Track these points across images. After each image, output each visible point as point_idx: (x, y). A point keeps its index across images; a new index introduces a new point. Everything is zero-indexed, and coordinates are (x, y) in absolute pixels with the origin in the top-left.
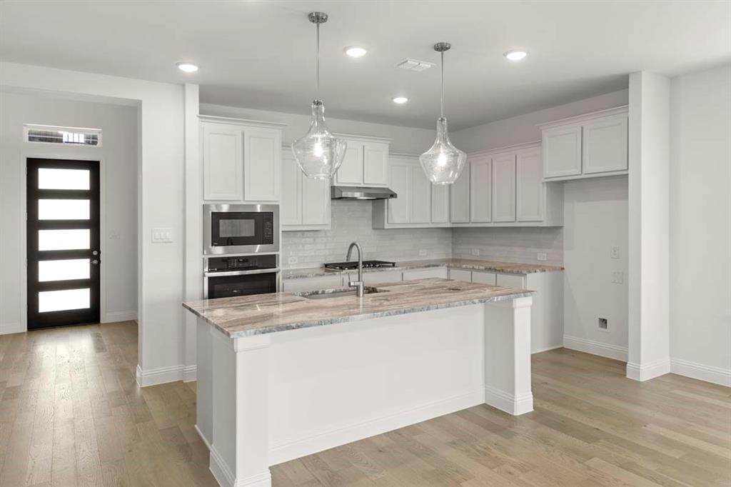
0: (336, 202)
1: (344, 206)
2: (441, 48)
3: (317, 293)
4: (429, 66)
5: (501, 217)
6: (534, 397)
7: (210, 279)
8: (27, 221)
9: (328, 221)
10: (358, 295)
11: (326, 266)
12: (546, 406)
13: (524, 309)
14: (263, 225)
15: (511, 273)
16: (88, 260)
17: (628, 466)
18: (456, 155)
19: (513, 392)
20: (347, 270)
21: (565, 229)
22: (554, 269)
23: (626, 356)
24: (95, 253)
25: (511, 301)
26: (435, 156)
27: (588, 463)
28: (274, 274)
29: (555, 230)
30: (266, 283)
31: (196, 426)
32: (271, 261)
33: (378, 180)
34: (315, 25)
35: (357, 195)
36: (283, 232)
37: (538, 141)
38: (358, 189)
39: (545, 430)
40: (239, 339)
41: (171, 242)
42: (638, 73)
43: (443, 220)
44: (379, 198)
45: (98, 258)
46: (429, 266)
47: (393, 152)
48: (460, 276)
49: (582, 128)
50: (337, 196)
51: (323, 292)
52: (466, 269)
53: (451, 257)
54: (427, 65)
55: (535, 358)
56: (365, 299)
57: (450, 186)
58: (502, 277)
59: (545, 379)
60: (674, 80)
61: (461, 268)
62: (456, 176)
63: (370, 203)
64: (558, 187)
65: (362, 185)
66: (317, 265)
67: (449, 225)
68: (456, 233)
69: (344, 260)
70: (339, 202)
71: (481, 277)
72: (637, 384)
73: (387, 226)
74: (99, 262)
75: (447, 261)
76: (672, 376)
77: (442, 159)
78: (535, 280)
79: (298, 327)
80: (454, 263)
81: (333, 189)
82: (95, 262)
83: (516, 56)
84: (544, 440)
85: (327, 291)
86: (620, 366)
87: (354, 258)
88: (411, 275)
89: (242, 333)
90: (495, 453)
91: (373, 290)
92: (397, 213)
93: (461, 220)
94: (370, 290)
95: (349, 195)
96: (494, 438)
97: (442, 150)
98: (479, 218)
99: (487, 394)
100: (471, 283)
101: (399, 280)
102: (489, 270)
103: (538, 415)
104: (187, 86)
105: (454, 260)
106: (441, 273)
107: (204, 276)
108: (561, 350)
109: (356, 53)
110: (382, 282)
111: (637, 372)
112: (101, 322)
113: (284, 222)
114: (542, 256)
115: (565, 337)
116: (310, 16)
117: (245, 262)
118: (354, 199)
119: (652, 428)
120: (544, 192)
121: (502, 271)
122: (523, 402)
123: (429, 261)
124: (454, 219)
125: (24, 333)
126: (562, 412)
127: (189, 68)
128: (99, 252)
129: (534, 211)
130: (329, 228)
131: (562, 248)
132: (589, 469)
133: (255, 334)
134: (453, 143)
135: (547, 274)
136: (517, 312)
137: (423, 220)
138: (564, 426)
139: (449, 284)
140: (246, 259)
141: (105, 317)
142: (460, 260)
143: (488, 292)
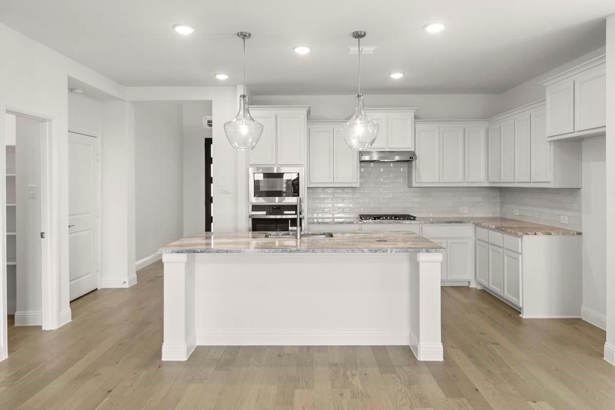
0: (363, 165)
2: (359, 35)
7: (253, 220)
9: (357, 179)
11: (360, 216)
15: (511, 233)
21: (582, 190)
29: (575, 192)
33: (404, 144)
36: (309, 188)
38: (380, 152)
41: (230, 193)
43: (480, 180)
49: (574, 82)
50: (362, 159)
53: (498, 216)
54: (370, 48)
61: (481, 226)
63: (407, 165)
65: (387, 150)
67: (487, 185)
73: (415, 184)
81: (360, 153)
84: (411, 384)
92: (425, 174)
107: (250, 217)
108: (579, 322)
109: (303, 51)
115: (583, 308)
116: (238, 35)
117: (279, 209)
120: (551, 152)
121: (505, 231)
124: (491, 179)
130: (358, 185)
131: (580, 211)
137: (455, 178)
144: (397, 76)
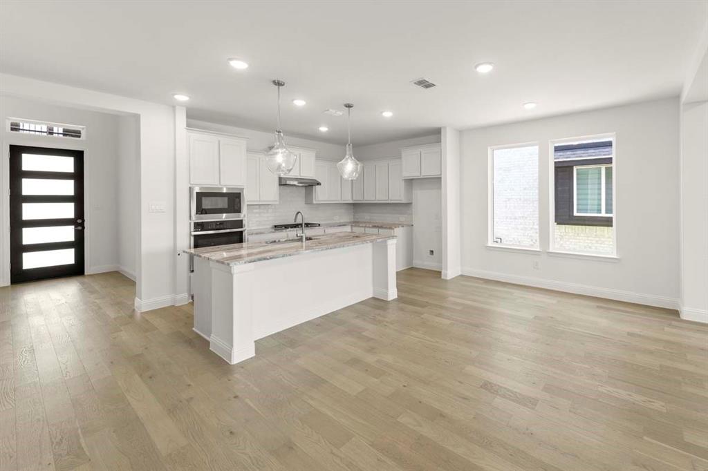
0: (282, 187)
1: (288, 189)
2: (349, 106)
3: (275, 242)
4: (341, 114)
5: (381, 198)
6: (398, 291)
7: (195, 236)
8: (10, 196)
9: (277, 198)
10: (302, 241)
11: (275, 226)
12: (403, 295)
13: (392, 245)
14: (234, 200)
15: (386, 228)
16: (73, 227)
17: (439, 315)
18: (357, 164)
19: (387, 289)
20: (290, 229)
21: (413, 204)
22: (408, 225)
23: (441, 267)
24: (79, 221)
25: (386, 242)
26: (346, 164)
27: (422, 316)
28: (241, 232)
29: (408, 205)
30: (236, 238)
31: (194, 329)
32: (239, 223)
33: (308, 173)
34: (277, 87)
35: (296, 183)
36: (248, 205)
37: (399, 157)
38: (296, 179)
39: (401, 305)
40: (235, 267)
41: (163, 212)
42: (445, 128)
43: (348, 199)
44: (310, 185)
45: (82, 225)
46: (340, 226)
47: (318, 158)
48: (358, 230)
49: (420, 152)
50: (283, 183)
51: (279, 241)
52: (362, 226)
53: (353, 220)
54: (341, 113)
55: (398, 274)
56: (305, 243)
57: (352, 180)
58: (381, 230)
59: (403, 282)
60: (461, 133)
61: (359, 226)
62: (357, 175)
63: (304, 188)
64: (410, 182)
65: (299, 177)
66: (269, 225)
67: (351, 202)
68: (356, 206)
69: (292, 222)
70: (285, 187)
71: (369, 230)
72: (446, 281)
73: (314, 202)
74: (83, 228)
75: (350, 222)
76: (462, 276)
77: (349, 167)
78: (399, 231)
79: (271, 258)
80: (355, 223)
81: (280, 179)
82: (80, 228)
83: (388, 114)
84: (402, 309)
85: (281, 240)
86: (438, 274)
87: (299, 221)
88: (330, 231)
89: (237, 263)
90: (379, 318)
91: (310, 239)
92: (320, 195)
93: (358, 198)
94: (309, 239)
95: (292, 183)
96: (377, 312)
97: (349, 161)
98: (369, 198)
99: (374, 291)
100: (364, 234)
101: (323, 233)
102: (374, 227)
103: (400, 299)
104: (177, 107)
105: (354, 222)
106: (348, 229)
107: (191, 235)
108: (412, 268)
109: (300, 103)
110: (313, 234)
111: (446, 275)
112: (86, 273)
113: (247, 199)
114: (402, 218)
115: (414, 262)
116: (274, 82)
117: (221, 225)
118: (294, 185)
119: (451, 298)
120: (403, 184)
121: (381, 227)
122: (392, 294)
123: (340, 223)
124: (354, 198)
125: (7, 287)
126: (411, 296)
127: (182, 98)
128: (83, 221)
129: (397, 194)
130: (278, 203)
131: (412, 214)
132: (422, 318)
133: (245, 263)
134: (355, 157)
135: (405, 228)
136: (389, 247)
137: (336, 199)
138: (412, 303)
139: (353, 235)
140: (222, 223)
141: (89, 268)
142: (358, 222)
143: (374, 237)
144: (324, 129)
